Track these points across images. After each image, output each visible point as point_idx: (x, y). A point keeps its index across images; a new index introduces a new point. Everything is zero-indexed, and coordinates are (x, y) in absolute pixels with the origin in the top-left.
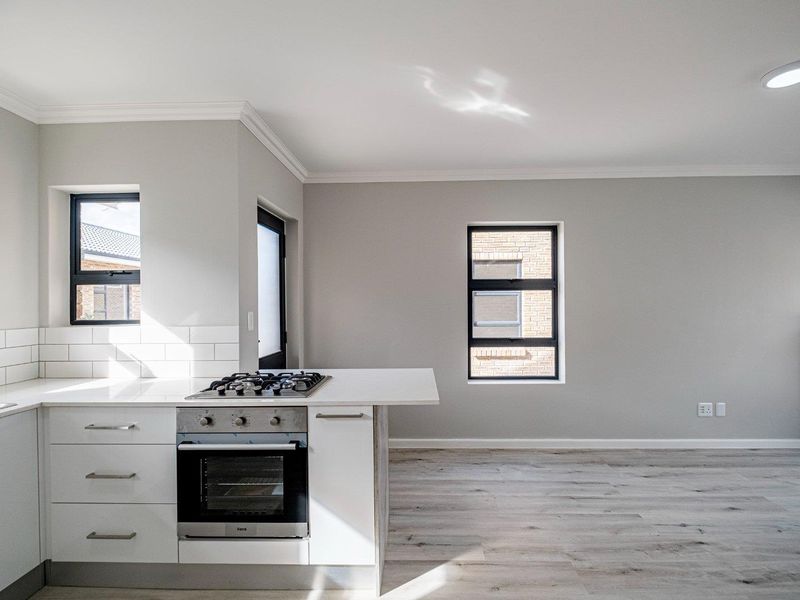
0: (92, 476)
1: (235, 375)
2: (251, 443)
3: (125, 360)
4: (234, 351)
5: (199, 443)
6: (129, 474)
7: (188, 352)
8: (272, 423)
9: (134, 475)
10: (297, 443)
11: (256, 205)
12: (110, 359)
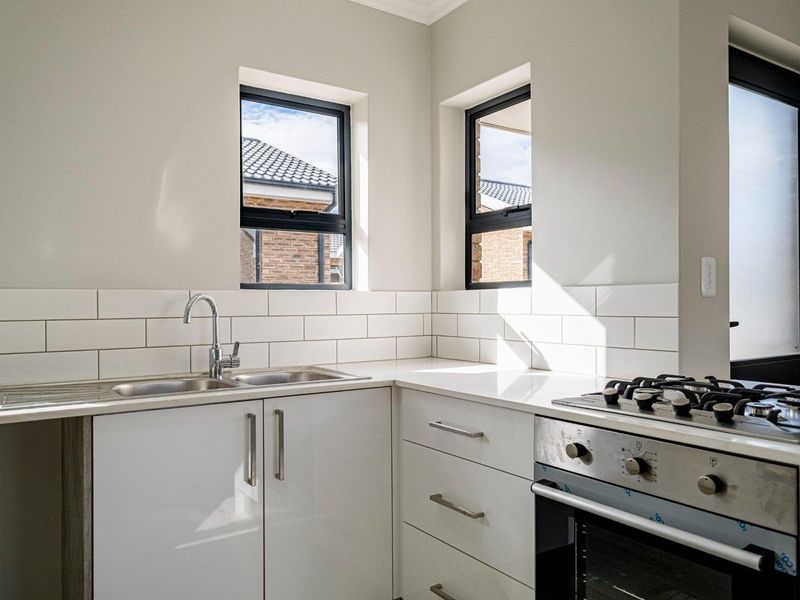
0: (437, 498)
1: (663, 376)
2: (659, 520)
3: (514, 340)
4: (669, 333)
5: (567, 490)
6: (477, 512)
7: (596, 332)
8: (703, 488)
9: (482, 515)
10: (768, 557)
11: (726, 43)
12: (499, 337)
